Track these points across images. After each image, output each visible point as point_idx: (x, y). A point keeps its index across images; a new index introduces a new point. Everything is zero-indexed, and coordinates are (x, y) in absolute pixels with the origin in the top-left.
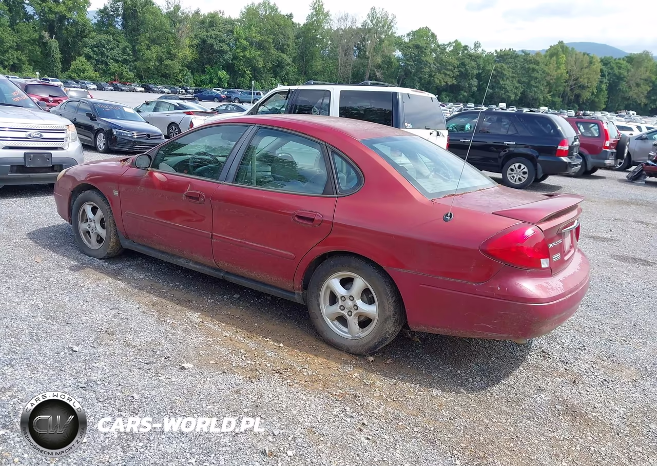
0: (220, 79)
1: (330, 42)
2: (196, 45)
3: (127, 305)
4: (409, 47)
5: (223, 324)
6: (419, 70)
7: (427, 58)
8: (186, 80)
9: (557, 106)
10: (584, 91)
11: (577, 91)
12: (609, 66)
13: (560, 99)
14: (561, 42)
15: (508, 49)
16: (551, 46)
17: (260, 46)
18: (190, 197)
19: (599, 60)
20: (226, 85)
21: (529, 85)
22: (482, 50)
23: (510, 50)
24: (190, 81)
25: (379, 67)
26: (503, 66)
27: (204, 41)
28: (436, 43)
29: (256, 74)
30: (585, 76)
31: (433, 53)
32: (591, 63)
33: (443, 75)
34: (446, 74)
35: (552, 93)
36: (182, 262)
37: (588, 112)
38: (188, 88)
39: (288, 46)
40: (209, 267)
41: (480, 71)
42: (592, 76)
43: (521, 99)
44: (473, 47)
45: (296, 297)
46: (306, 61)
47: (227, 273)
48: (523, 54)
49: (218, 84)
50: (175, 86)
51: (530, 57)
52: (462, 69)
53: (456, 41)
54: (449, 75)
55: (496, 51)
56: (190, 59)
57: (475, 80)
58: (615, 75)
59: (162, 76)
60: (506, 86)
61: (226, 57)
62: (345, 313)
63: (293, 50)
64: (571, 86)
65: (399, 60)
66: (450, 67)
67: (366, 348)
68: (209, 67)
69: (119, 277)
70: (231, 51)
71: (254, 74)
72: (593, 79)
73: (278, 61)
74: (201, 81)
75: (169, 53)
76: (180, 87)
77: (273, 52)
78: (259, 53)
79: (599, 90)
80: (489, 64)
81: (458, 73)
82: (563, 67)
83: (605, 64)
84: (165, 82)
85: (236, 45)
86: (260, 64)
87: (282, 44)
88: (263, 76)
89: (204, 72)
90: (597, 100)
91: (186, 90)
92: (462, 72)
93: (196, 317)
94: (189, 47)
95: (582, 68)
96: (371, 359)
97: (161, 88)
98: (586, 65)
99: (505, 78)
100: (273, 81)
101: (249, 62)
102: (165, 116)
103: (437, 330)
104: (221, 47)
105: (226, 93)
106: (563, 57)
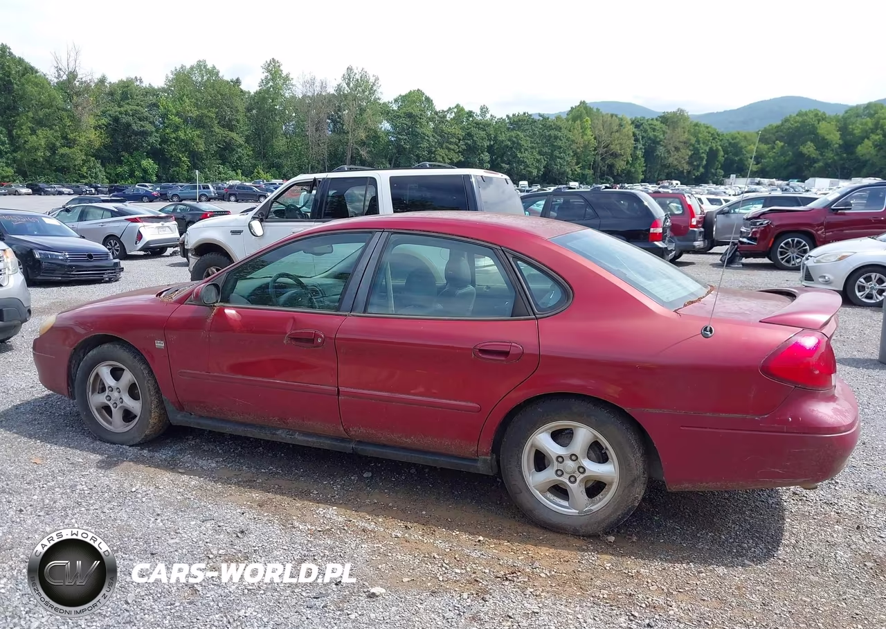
0: (145, 171)
1: (294, 115)
2: (106, 126)
3: (221, 511)
4: (399, 117)
5: (380, 520)
6: (415, 145)
7: (424, 130)
8: (94, 175)
9: (588, 180)
10: (617, 159)
11: (609, 161)
12: (641, 128)
13: (591, 172)
14: (583, 103)
15: (522, 113)
16: (572, 108)
17: (199, 123)
18: (296, 339)
19: (630, 122)
20: (154, 178)
21: (552, 157)
22: (491, 116)
23: (525, 114)
24: (102, 175)
25: (363, 144)
26: (518, 135)
27: (116, 120)
28: (432, 109)
29: (196, 160)
30: (616, 142)
31: (431, 123)
32: (621, 125)
33: (447, 151)
34: (449, 149)
35: (580, 165)
36: (282, 436)
37: (626, 185)
38: (99, 185)
39: (238, 121)
40: (327, 437)
41: (492, 143)
42: (624, 141)
43: (545, 174)
44: (479, 113)
45: (479, 464)
46: (263, 140)
47: (360, 442)
48: (541, 119)
49: (143, 178)
50: (78, 184)
51: (549, 122)
52: (469, 141)
53: (458, 106)
54: (453, 150)
55: (508, 116)
56: (97, 144)
57: (487, 154)
58: (650, 138)
59: (57, 170)
60: (525, 160)
61: (151, 140)
62: (565, 479)
63: (244, 127)
64: (602, 154)
65: (388, 133)
66: (454, 140)
67: (604, 525)
68: (126, 155)
69: (180, 470)
70: (157, 131)
71: (193, 161)
72: (625, 145)
73: (225, 142)
74: (117, 175)
75: (65, 138)
76: (86, 184)
77: (217, 130)
78: (198, 132)
79: (635, 158)
80: (501, 133)
81: (464, 147)
82: (589, 132)
83: (637, 126)
84: (61, 178)
85: (164, 123)
86: (202, 147)
87: (229, 119)
88: (207, 162)
89: (120, 162)
90: (633, 170)
91: (96, 188)
92: (470, 145)
93: (333, 514)
94: (95, 128)
95: (612, 132)
96: (612, 539)
97: (58, 187)
98: (616, 128)
99: (523, 150)
100: (221, 169)
101: (186, 145)
102: (97, 226)
103: (706, 485)
104: (142, 126)
105: (158, 189)
106: (587, 121)
